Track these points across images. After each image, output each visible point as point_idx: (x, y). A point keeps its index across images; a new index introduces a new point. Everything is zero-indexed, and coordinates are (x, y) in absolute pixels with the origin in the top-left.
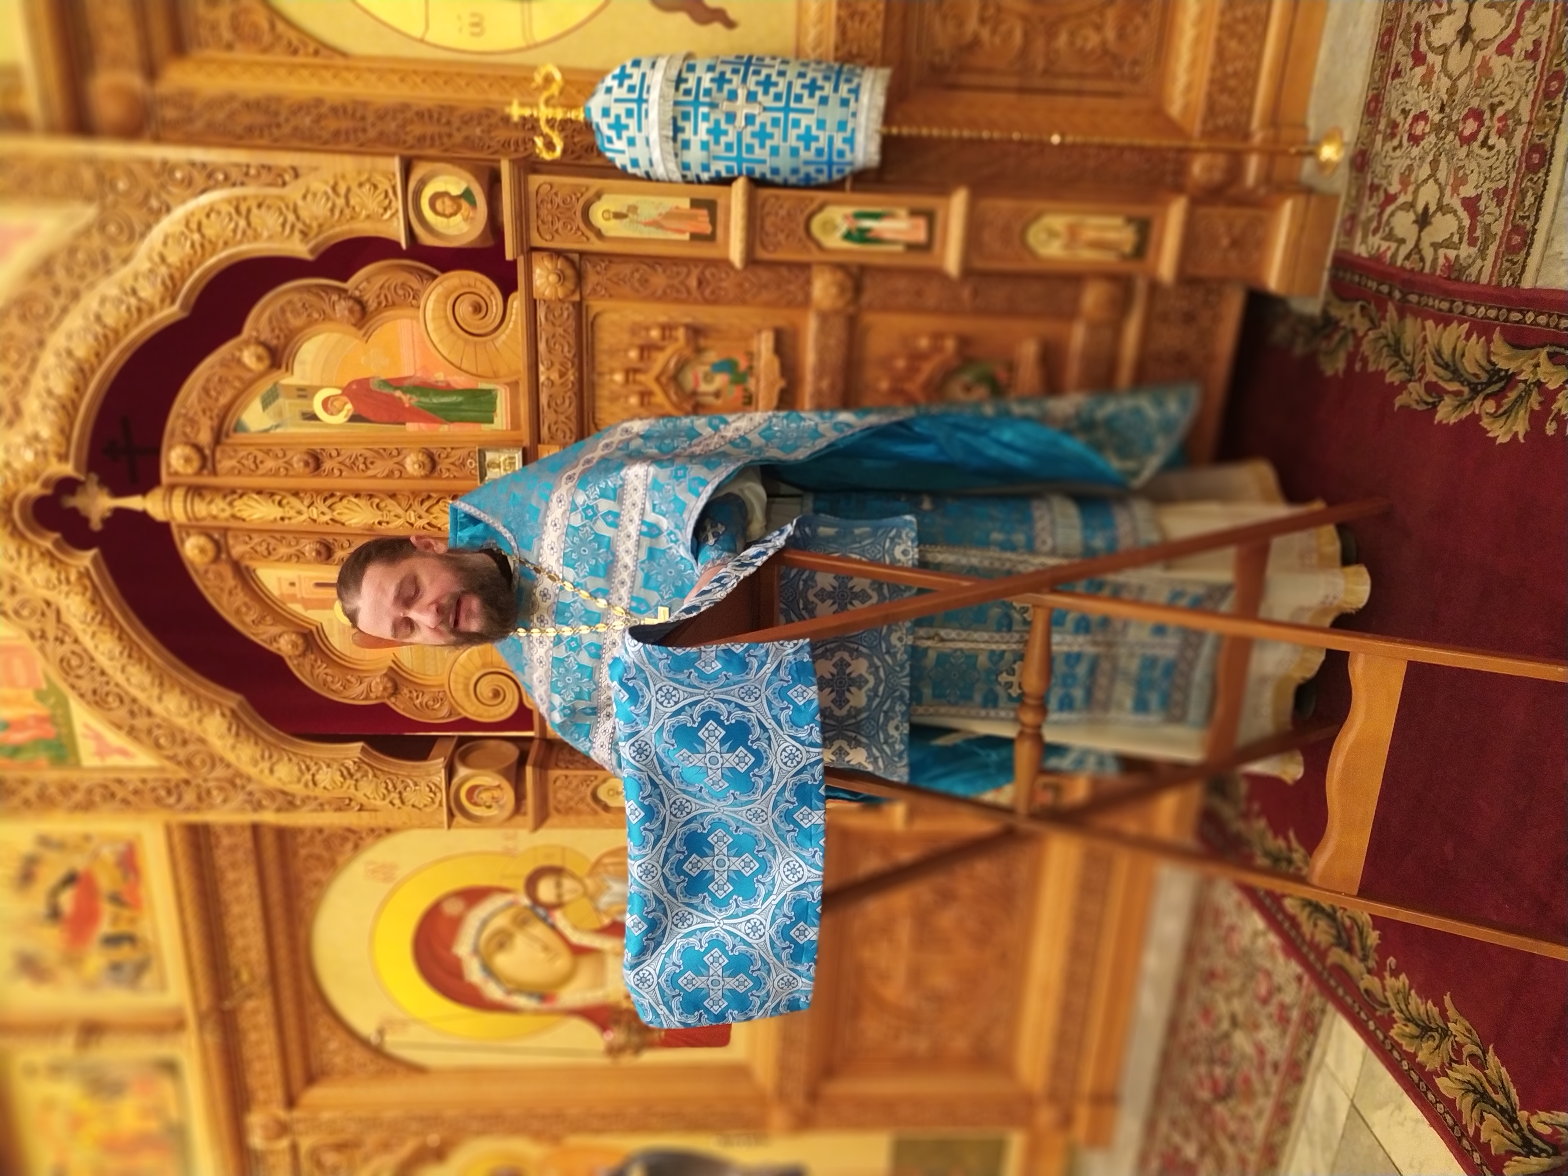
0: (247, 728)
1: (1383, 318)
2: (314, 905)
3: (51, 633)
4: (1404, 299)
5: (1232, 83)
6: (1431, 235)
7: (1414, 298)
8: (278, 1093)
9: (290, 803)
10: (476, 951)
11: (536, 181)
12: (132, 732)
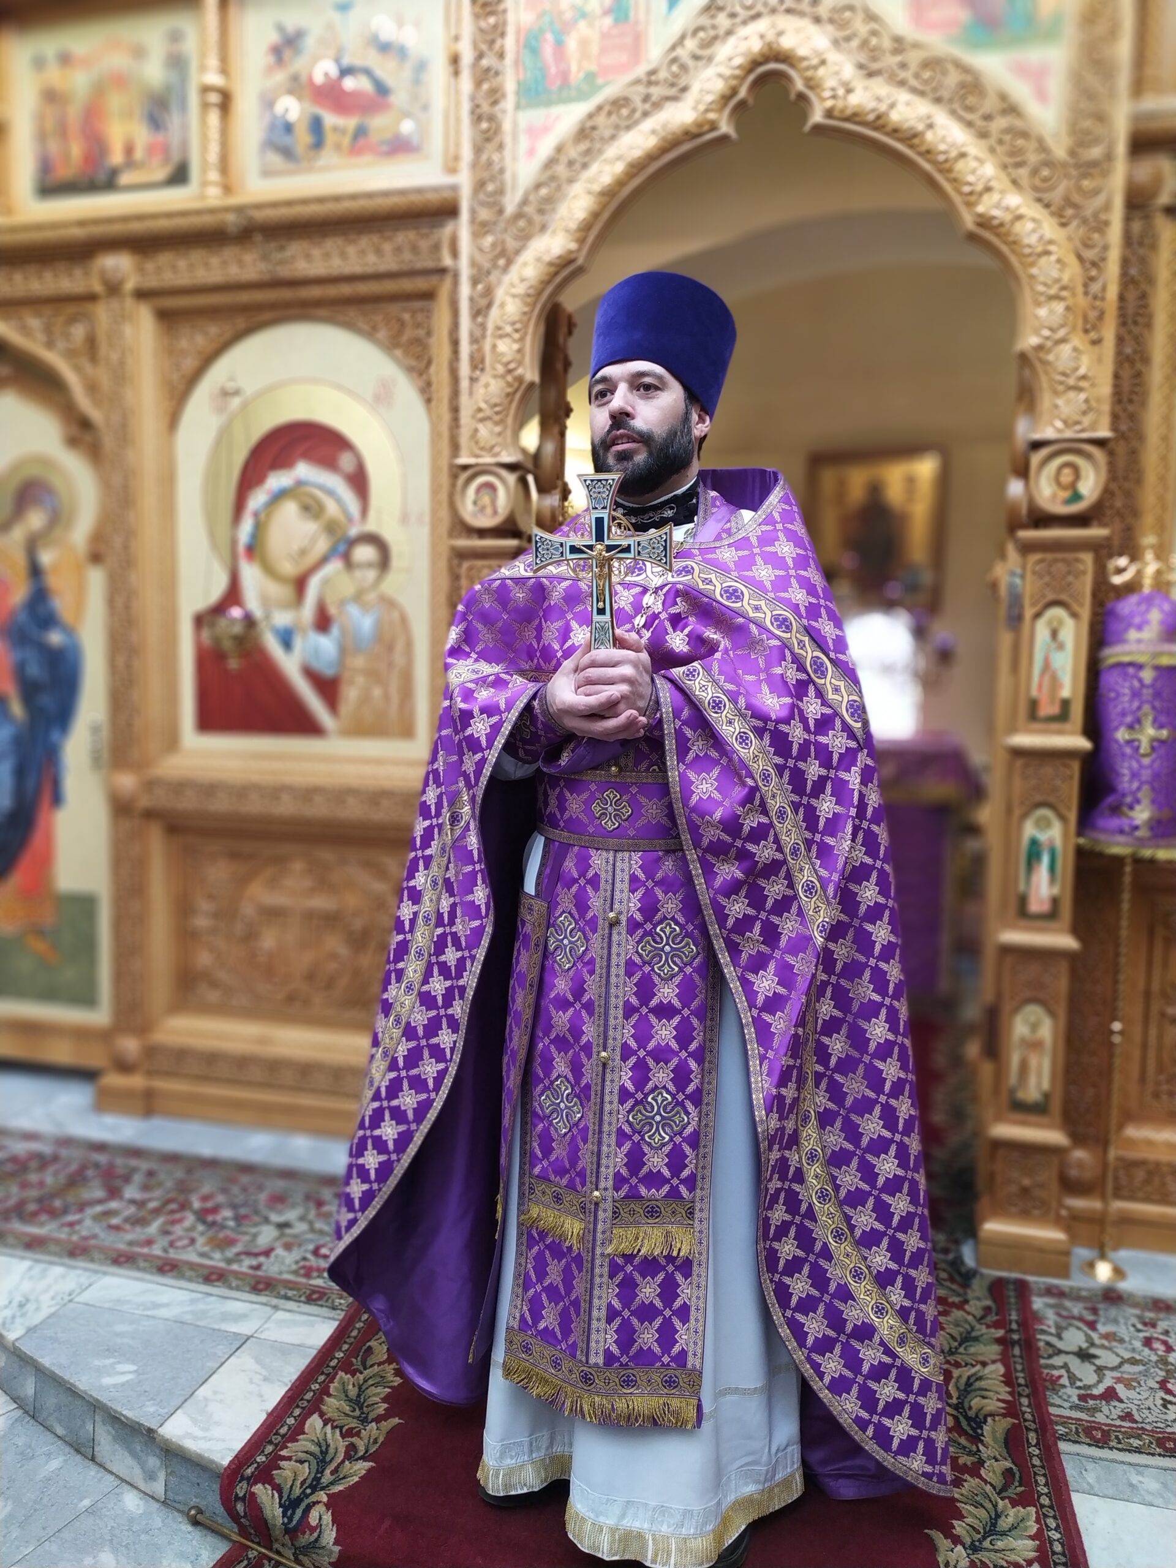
0: (556, 274)
1: (988, 1326)
2: (349, 326)
3: (656, 92)
4: (1013, 1343)
5: (1156, 1181)
6: (1075, 1363)
7: (1017, 1351)
8: (152, 282)
9: (480, 311)
10: (300, 483)
11: (1088, 558)
12: (551, 163)
